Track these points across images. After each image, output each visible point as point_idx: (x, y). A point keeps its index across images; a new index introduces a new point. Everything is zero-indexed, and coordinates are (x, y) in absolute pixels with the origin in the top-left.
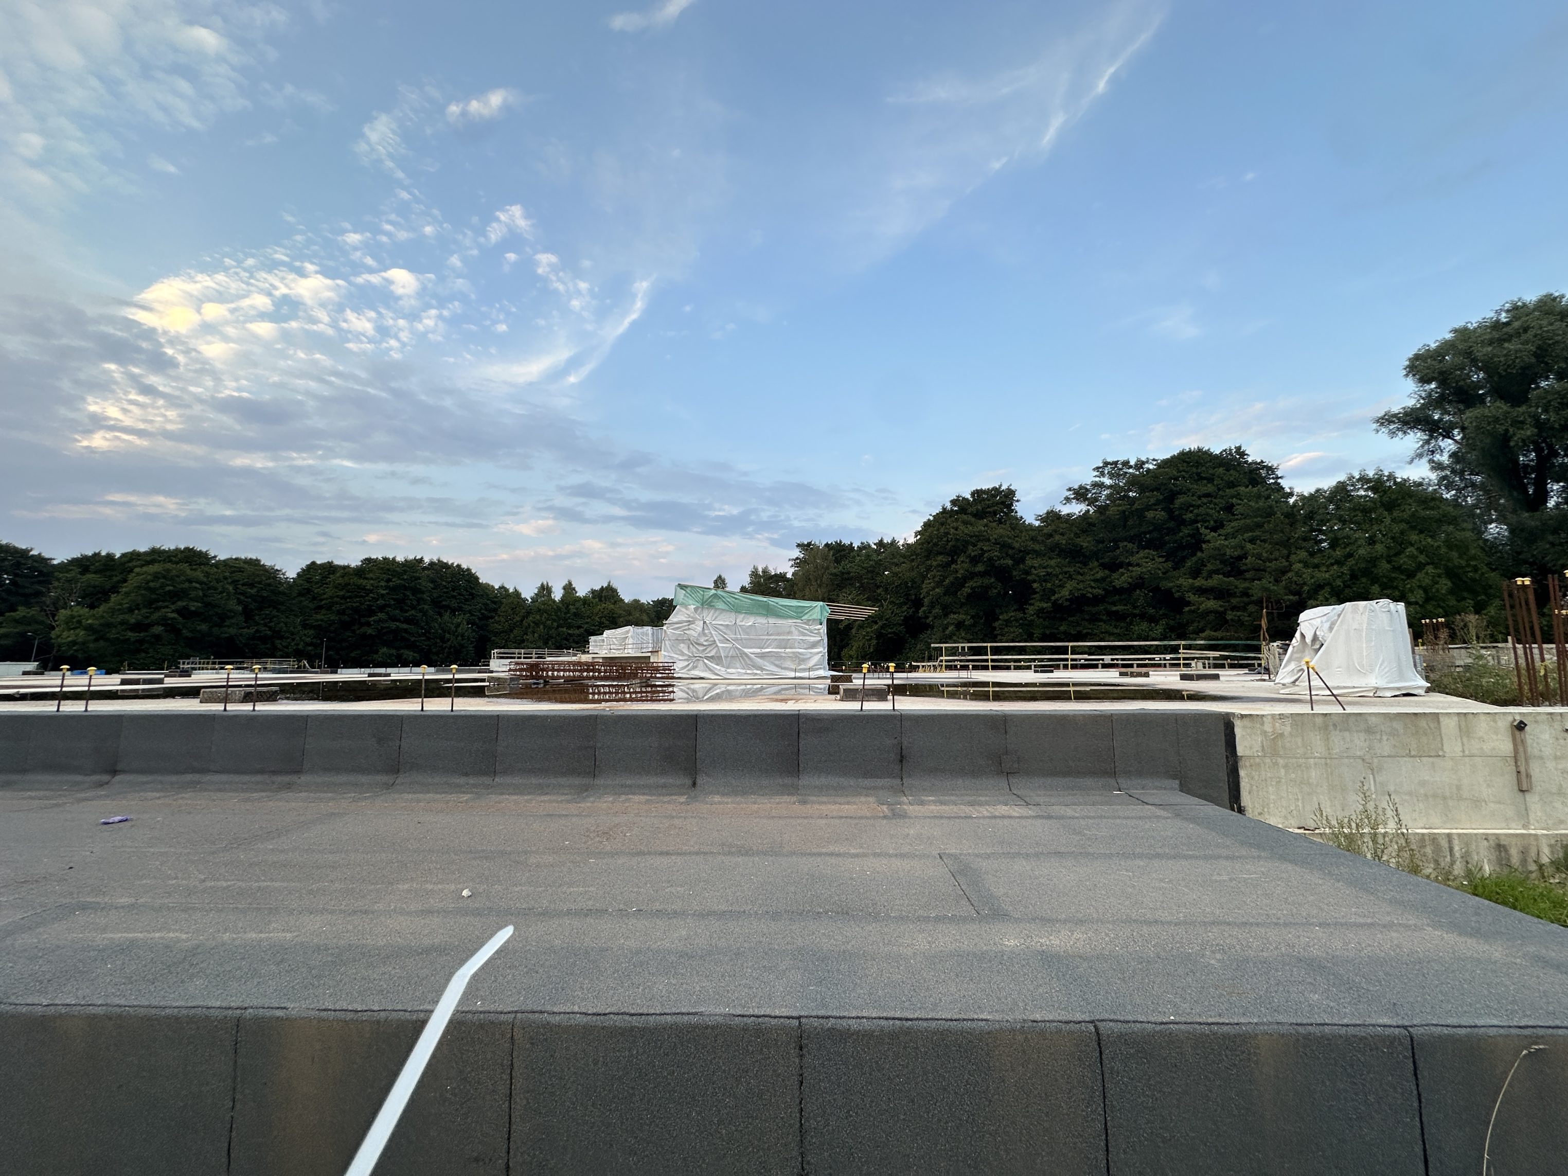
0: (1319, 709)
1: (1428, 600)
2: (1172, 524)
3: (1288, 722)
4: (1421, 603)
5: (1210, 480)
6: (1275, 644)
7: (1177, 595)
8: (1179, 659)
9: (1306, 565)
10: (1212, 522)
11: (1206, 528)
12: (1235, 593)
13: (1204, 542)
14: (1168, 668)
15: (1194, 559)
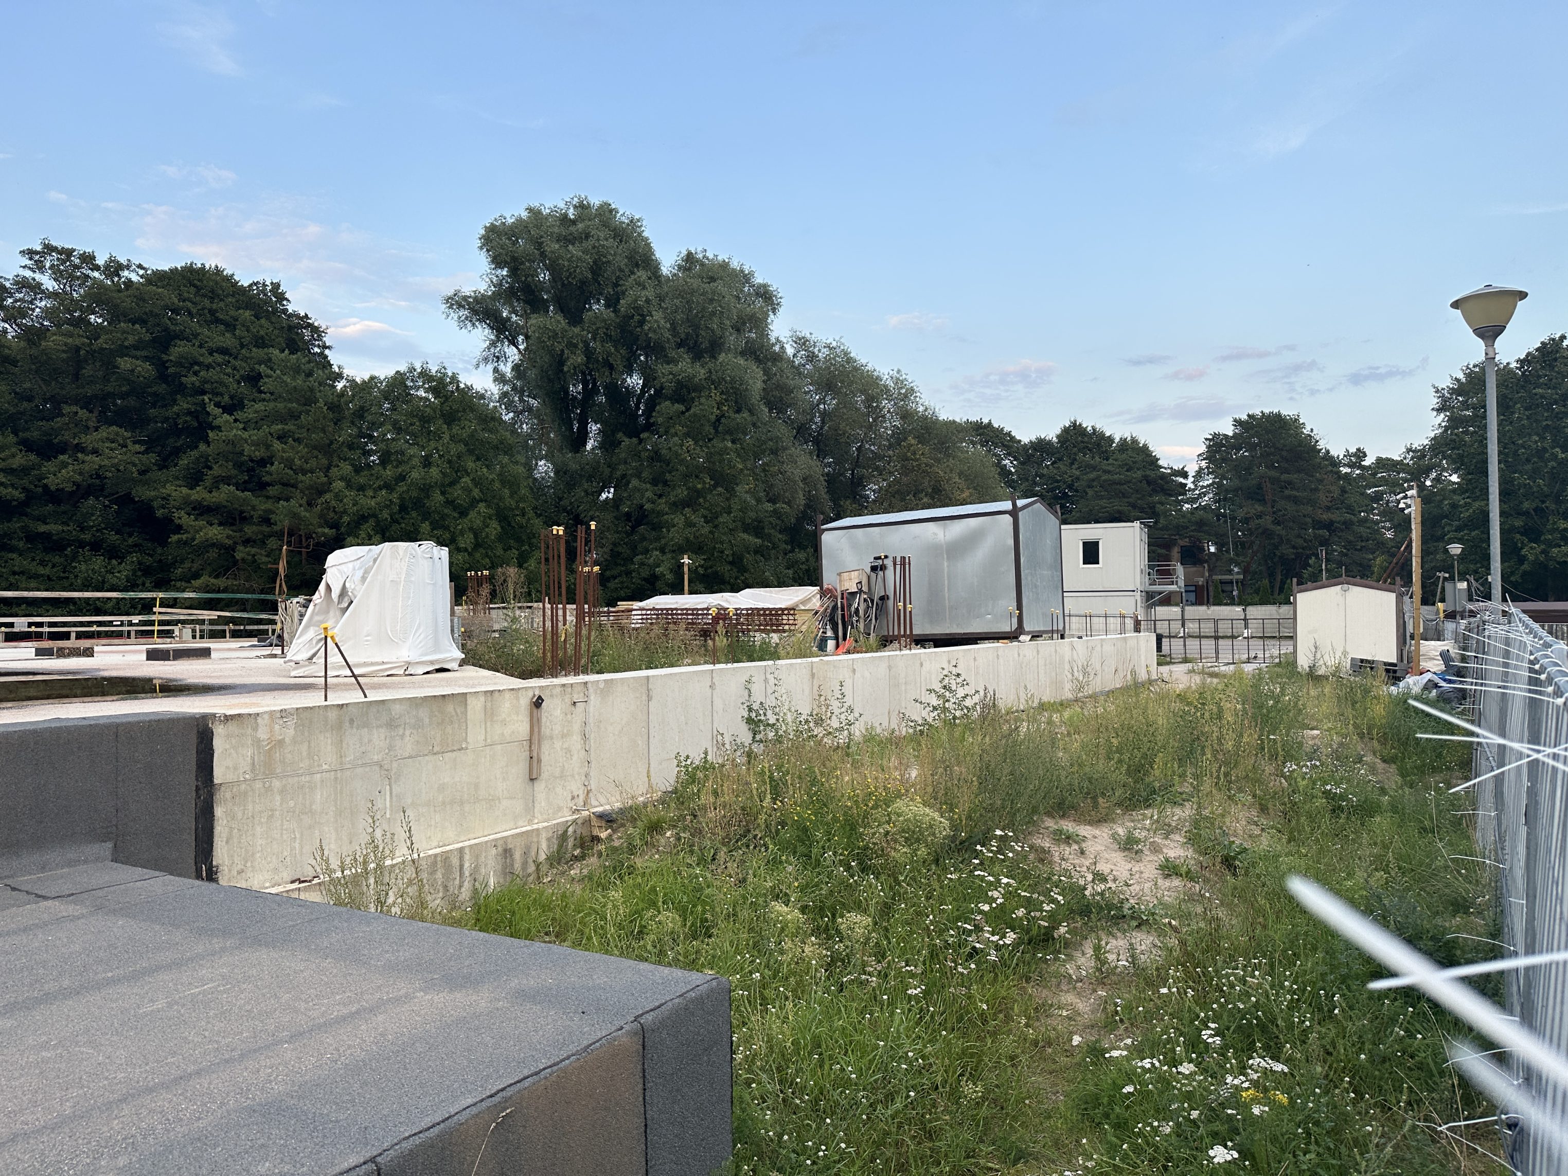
0: (335, 698)
1: (477, 546)
2: (162, 388)
3: (292, 722)
4: (470, 550)
5: (230, 326)
6: (295, 600)
7: (159, 513)
8: (152, 623)
9: (349, 486)
10: (226, 398)
11: (217, 405)
12: (252, 517)
13: (212, 428)
14: (133, 640)
15: (195, 453)
